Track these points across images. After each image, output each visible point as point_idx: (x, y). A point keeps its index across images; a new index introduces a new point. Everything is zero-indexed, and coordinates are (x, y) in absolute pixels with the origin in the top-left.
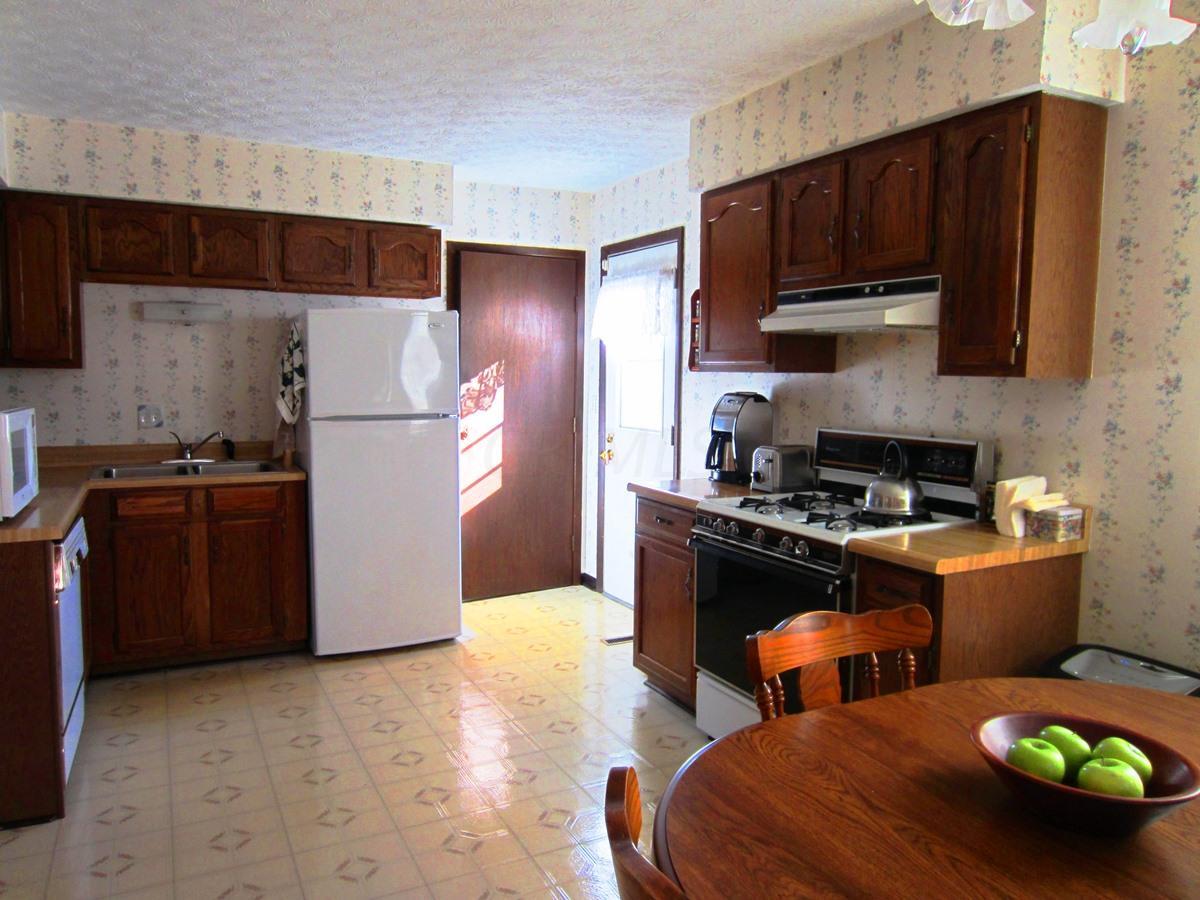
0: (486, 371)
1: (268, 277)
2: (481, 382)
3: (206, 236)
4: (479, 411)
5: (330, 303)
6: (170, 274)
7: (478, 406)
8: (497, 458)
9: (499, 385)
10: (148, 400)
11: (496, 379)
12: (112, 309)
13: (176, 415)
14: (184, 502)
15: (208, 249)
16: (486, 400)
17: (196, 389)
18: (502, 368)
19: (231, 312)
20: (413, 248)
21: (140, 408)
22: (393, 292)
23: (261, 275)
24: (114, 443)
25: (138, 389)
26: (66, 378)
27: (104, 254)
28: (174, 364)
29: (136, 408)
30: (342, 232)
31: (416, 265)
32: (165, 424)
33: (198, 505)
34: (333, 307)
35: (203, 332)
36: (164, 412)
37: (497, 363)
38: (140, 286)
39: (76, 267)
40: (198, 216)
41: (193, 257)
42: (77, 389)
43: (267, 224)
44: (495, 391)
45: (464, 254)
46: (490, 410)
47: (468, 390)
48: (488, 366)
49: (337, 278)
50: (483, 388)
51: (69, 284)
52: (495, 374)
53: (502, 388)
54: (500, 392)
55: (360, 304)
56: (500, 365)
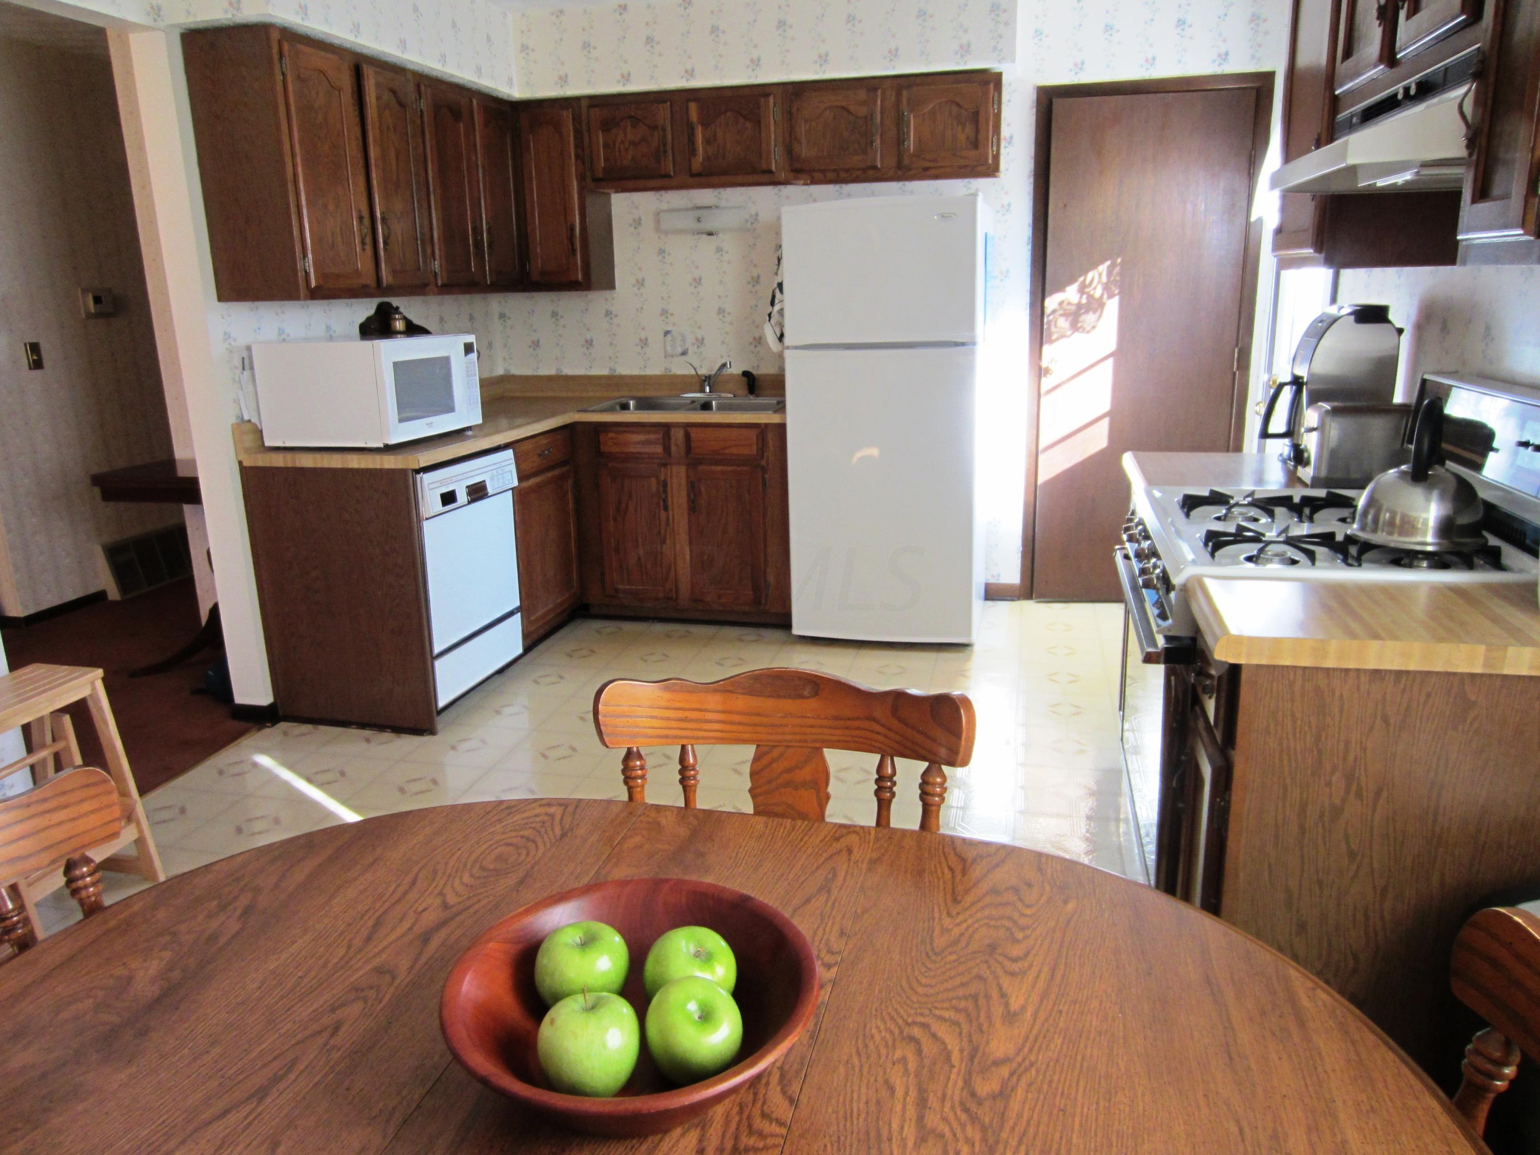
0: (1090, 276)
1: (774, 169)
2: (1082, 290)
3: (705, 125)
4: (1076, 334)
5: (811, 195)
6: (668, 176)
7: (1075, 326)
8: (1105, 404)
9: (1111, 296)
10: (674, 324)
11: (1106, 287)
12: (638, 223)
13: (700, 342)
14: (661, 441)
15: (707, 141)
16: (1088, 319)
17: (721, 311)
18: (1117, 269)
19: (757, 215)
20: (958, 105)
21: (667, 333)
22: (931, 172)
23: (764, 166)
24: (643, 373)
25: (664, 312)
26: (597, 300)
27: (606, 159)
28: (698, 281)
29: (662, 334)
30: (862, 95)
31: (963, 131)
32: (690, 352)
33: (677, 445)
34: (815, 201)
35: (727, 241)
36: (690, 339)
37: (1108, 263)
38: (663, 192)
39: (581, 178)
40: (696, 100)
41: (693, 151)
42: (608, 313)
43: (771, 100)
44: (1102, 305)
45: (1057, 103)
46: (1093, 333)
47: (1061, 303)
48: (1094, 266)
49: (856, 160)
50: (1084, 301)
51: (576, 196)
52: (1104, 279)
53: (1116, 300)
54: (1112, 306)
55: (912, 192)
56: (1113, 266)
